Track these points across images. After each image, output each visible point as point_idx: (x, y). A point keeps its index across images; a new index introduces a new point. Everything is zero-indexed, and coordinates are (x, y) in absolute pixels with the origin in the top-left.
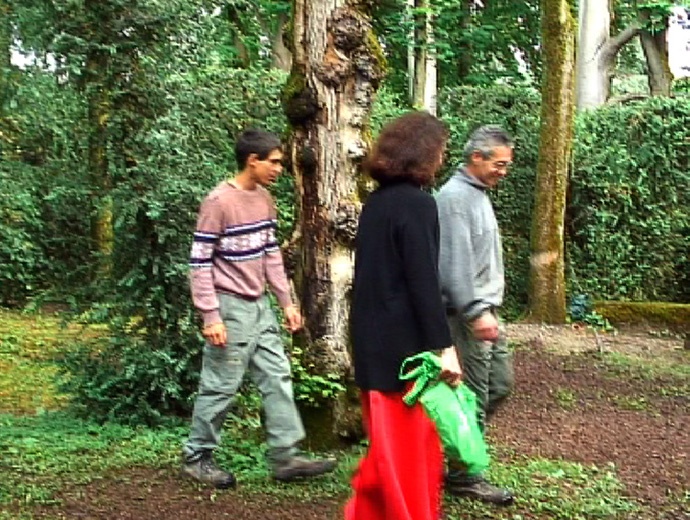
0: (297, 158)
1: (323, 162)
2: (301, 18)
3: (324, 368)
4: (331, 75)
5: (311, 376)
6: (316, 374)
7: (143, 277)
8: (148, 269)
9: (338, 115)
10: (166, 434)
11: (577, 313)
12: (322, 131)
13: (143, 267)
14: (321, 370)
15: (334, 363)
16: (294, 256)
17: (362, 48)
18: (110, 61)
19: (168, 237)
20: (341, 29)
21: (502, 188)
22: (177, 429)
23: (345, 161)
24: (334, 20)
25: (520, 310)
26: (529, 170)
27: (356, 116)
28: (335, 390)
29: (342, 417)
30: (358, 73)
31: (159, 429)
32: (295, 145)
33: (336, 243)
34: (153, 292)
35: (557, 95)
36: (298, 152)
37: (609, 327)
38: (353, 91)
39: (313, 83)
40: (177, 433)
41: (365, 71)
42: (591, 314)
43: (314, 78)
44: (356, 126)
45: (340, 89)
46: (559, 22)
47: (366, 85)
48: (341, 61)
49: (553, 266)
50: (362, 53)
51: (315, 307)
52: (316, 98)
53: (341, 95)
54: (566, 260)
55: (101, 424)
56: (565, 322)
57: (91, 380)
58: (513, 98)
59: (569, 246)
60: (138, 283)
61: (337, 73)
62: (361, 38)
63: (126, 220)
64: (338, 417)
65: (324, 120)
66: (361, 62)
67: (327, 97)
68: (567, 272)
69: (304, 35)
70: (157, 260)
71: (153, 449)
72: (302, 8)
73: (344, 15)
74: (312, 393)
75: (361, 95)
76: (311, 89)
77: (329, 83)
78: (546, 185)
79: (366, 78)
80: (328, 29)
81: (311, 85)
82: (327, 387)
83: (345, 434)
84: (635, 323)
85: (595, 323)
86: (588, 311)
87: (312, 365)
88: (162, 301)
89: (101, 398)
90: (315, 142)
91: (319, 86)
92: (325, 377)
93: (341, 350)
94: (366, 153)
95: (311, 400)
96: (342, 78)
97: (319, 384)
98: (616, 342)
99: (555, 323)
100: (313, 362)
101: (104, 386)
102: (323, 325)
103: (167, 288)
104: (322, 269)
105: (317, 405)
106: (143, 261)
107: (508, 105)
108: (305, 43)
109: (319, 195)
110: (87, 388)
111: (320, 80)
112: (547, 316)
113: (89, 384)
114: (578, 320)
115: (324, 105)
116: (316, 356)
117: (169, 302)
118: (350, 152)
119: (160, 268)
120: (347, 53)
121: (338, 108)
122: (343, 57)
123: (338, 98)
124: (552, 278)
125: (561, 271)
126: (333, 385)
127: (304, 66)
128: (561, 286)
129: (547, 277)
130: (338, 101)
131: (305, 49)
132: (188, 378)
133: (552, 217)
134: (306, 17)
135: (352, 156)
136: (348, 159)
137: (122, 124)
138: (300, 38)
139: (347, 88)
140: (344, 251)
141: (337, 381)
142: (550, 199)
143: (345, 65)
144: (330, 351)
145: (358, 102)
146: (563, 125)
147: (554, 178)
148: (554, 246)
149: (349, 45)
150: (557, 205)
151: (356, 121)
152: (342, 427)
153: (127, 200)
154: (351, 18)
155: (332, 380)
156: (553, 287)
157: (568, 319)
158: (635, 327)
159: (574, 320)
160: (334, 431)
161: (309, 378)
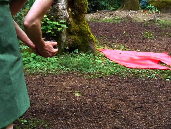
3: (58, 18)
6: (55, 21)
14: (57, 19)
15: (62, 16)
28: (63, 28)
29: (66, 40)
37: (157, 11)
64: (64, 41)
74: (53, 30)
82: (60, 27)
83: (67, 48)
87: (52, 17)
92: (59, 22)
93: (65, 10)
95: (53, 33)
97: (56, 26)
100: (53, 15)
105: (55, 35)
116: (54, 13)
126: (62, 25)
141: (64, 23)
144: (60, 10)
152: (65, 45)
155: (62, 23)
160: (62, 47)
161: (52, 23)
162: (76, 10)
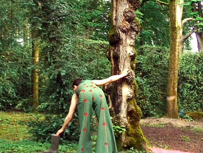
0: (113, 56)
1: (121, 57)
2: (115, 11)
3: (120, 124)
4: (125, 29)
5: (116, 126)
6: (117, 126)
7: (58, 95)
8: (59, 93)
9: (126, 42)
10: (65, 146)
11: (181, 115)
12: (121, 47)
13: (57, 92)
14: (119, 124)
15: (123, 122)
16: (110, 87)
17: (134, 21)
18: (49, 27)
19: (66, 83)
20: (128, 15)
21: (158, 76)
22: (68, 145)
23: (128, 57)
24: (126, 12)
25: (164, 114)
26: (166, 71)
27: (131, 42)
28: (123, 131)
29: (124, 140)
30: (132, 29)
31: (63, 145)
32: (112, 51)
33: (124, 83)
34: (61, 100)
35: (175, 49)
36: (113, 54)
37: (192, 119)
38: (131, 34)
39: (119, 31)
40: (69, 146)
41: (135, 28)
42: (186, 115)
43: (119, 30)
44: (132, 46)
45: (127, 34)
46: (175, 27)
47: (135, 33)
48: (127, 25)
49: (174, 100)
50: (134, 23)
51: (117, 104)
52: (120, 36)
53: (127, 36)
54: (178, 99)
55: (43, 143)
56: (178, 118)
57: (40, 128)
58: (161, 49)
59: (178, 95)
60: (56, 97)
61: (127, 28)
62: (134, 18)
63: (54, 76)
64: (123, 140)
65: (122, 43)
66: (133, 26)
67: (123, 36)
68: (178, 102)
69: (116, 17)
70: (62, 90)
71: (62, 150)
72: (115, 8)
73: (129, 11)
74: (116, 132)
75: (133, 36)
76: (118, 33)
77: (124, 31)
78: (171, 75)
79: (135, 31)
80: (124, 15)
81: (118, 32)
82: (121, 130)
83: (125, 146)
84: (199, 118)
85: (187, 118)
86: (185, 115)
87: (116, 123)
88: (64, 103)
89: (43, 134)
90: (119, 50)
91: (120, 32)
92: (120, 126)
93: (125, 118)
94: (134, 54)
96: (128, 30)
97: (118, 129)
98: (194, 124)
99: (175, 118)
100: (116, 122)
101: (44, 130)
102: (119, 110)
103: (65, 99)
104: (119, 91)
106: (58, 90)
107: (159, 52)
108: (116, 19)
109: (120, 67)
110: (39, 131)
111: (121, 31)
112: (172, 116)
113: (40, 130)
114: (182, 117)
115: (122, 38)
116: (117, 120)
117: (66, 104)
118: (130, 54)
119: (64, 92)
120: (129, 23)
121: (126, 39)
122: (128, 24)
123: (126, 36)
124: (174, 104)
125: (176, 102)
126: (122, 129)
127: (116, 27)
128: (176, 107)
129: (172, 104)
130: (126, 37)
131: (116, 21)
132: (72, 128)
133: (174, 85)
134: (116, 11)
135: (130, 55)
136: (129, 56)
137: (52, 46)
138: (114, 18)
139: (129, 34)
140: (127, 86)
141: (124, 128)
142: (173, 80)
143: (129, 26)
144: (121, 118)
145: (132, 38)
146: (177, 57)
147: (174, 73)
148: (174, 94)
149: (130, 20)
150: (175, 82)
151: (132, 44)
152: (124, 144)
153: (54, 70)
154: (131, 12)
155: (122, 127)
156: (174, 107)
157: (179, 117)
158: (199, 120)
159: (180, 117)
160: (122, 145)
161: (115, 127)
162: (133, 118)
